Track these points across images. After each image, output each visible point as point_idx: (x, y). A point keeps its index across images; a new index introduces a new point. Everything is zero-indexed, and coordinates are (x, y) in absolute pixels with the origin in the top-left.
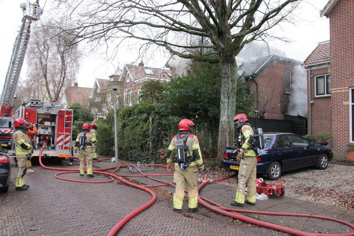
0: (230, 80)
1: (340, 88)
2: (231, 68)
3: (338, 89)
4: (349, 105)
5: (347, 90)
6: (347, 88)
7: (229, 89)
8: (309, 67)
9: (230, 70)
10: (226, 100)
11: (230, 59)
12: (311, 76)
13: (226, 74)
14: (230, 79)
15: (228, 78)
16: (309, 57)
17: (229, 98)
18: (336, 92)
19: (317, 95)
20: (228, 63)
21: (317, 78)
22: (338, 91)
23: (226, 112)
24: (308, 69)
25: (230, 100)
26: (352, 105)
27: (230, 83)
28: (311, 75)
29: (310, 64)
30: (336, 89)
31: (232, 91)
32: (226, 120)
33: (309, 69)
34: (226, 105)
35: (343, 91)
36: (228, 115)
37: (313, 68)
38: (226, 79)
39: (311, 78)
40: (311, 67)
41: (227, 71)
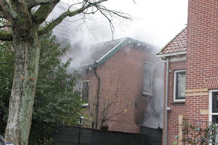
0: (26, 68)
1: (198, 90)
2: (29, 50)
3: (195, 90)
4: (208, 115)
5: (206, 94)
6: (206, 90)
7: (23, 81)
8: (167, 57)
9: (27, 52)
10: (18, 98)
11: (27, 36)
12: (170, 71)
13: (21, 58)
14: (26, 66)
15: (23, 64)
16: (169, 44)
17: (22, 94)
18: (191, 95)
19: (176, 99)
20: (25, 41)
21: (178, 74)
22: (195, 94)
23: (16, 115)
24: (165, 61)
25: (23, 98)
26: (213, 116)
27: (26, 72)
28: (169, 69)
29: (168, 53)
30: (191, 91)
31: (28, 83)
32: (15, 128)
33: (167, 61)
34: (17, 105)
35: (201, 94)
36: (18, 121)
37: (173, 60)
38: (21, 66)
39: (169, 73)
40: (169, 57)
41: (23, 53)
